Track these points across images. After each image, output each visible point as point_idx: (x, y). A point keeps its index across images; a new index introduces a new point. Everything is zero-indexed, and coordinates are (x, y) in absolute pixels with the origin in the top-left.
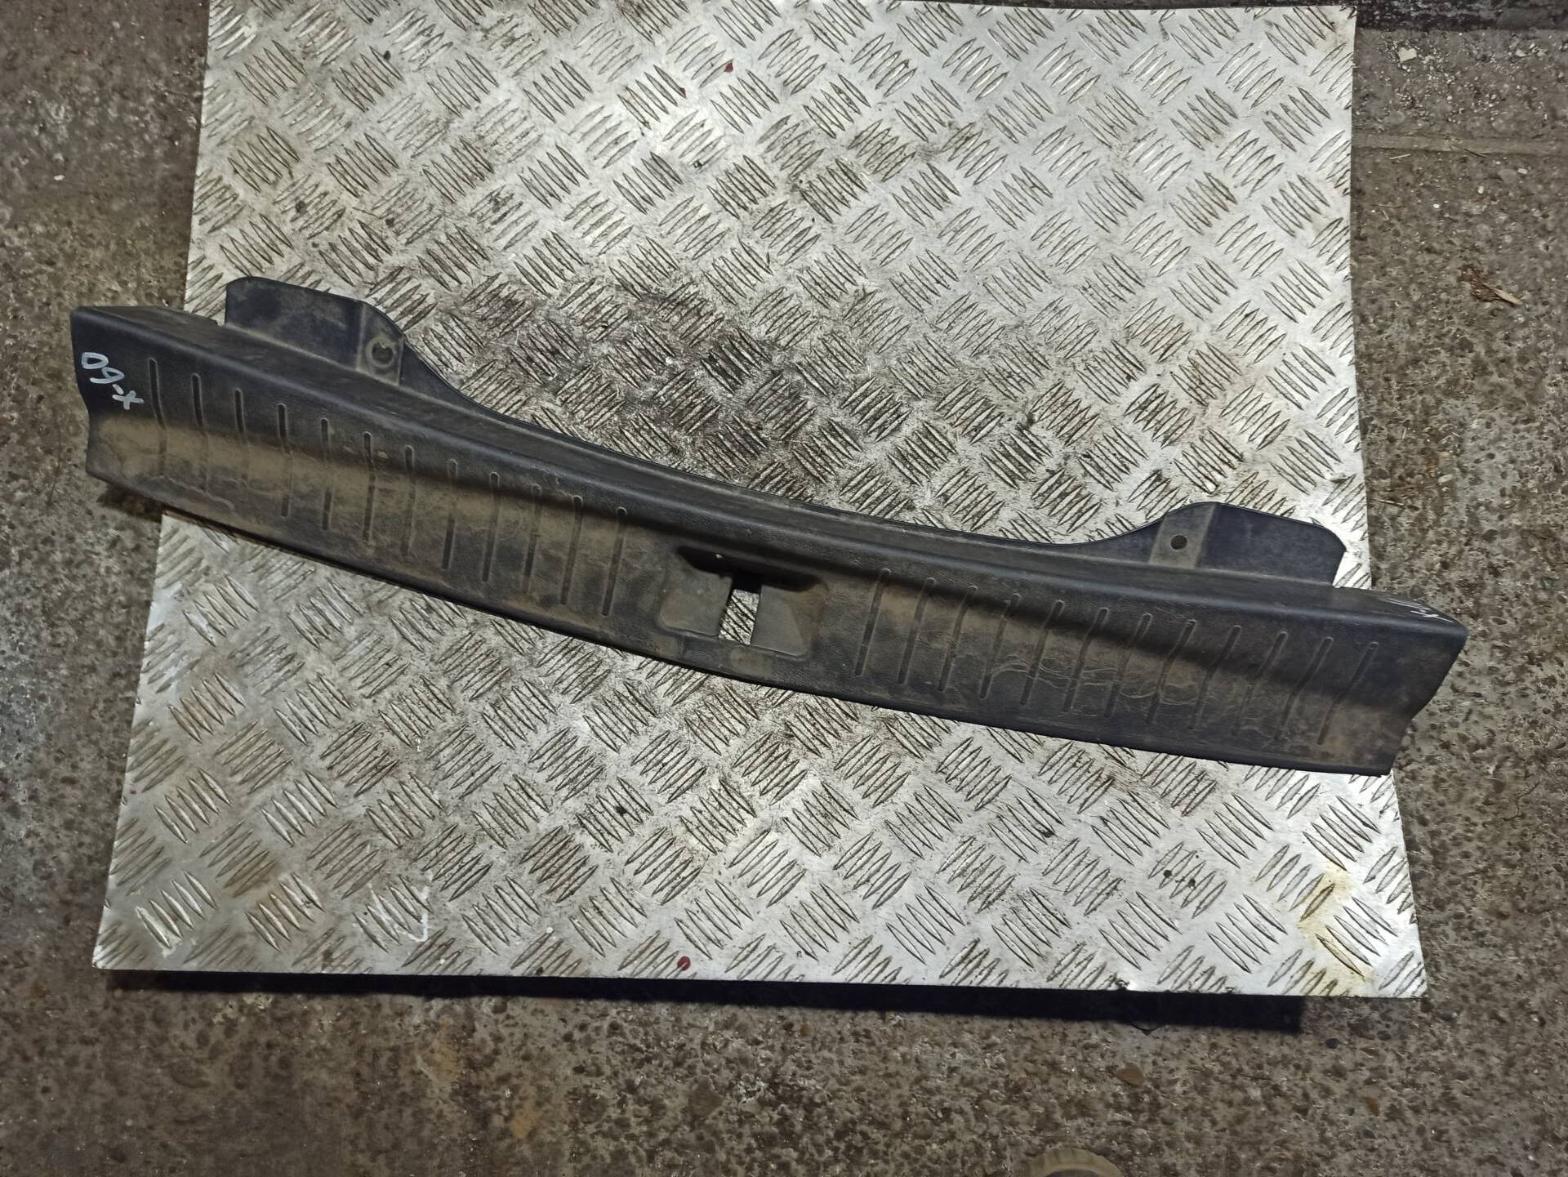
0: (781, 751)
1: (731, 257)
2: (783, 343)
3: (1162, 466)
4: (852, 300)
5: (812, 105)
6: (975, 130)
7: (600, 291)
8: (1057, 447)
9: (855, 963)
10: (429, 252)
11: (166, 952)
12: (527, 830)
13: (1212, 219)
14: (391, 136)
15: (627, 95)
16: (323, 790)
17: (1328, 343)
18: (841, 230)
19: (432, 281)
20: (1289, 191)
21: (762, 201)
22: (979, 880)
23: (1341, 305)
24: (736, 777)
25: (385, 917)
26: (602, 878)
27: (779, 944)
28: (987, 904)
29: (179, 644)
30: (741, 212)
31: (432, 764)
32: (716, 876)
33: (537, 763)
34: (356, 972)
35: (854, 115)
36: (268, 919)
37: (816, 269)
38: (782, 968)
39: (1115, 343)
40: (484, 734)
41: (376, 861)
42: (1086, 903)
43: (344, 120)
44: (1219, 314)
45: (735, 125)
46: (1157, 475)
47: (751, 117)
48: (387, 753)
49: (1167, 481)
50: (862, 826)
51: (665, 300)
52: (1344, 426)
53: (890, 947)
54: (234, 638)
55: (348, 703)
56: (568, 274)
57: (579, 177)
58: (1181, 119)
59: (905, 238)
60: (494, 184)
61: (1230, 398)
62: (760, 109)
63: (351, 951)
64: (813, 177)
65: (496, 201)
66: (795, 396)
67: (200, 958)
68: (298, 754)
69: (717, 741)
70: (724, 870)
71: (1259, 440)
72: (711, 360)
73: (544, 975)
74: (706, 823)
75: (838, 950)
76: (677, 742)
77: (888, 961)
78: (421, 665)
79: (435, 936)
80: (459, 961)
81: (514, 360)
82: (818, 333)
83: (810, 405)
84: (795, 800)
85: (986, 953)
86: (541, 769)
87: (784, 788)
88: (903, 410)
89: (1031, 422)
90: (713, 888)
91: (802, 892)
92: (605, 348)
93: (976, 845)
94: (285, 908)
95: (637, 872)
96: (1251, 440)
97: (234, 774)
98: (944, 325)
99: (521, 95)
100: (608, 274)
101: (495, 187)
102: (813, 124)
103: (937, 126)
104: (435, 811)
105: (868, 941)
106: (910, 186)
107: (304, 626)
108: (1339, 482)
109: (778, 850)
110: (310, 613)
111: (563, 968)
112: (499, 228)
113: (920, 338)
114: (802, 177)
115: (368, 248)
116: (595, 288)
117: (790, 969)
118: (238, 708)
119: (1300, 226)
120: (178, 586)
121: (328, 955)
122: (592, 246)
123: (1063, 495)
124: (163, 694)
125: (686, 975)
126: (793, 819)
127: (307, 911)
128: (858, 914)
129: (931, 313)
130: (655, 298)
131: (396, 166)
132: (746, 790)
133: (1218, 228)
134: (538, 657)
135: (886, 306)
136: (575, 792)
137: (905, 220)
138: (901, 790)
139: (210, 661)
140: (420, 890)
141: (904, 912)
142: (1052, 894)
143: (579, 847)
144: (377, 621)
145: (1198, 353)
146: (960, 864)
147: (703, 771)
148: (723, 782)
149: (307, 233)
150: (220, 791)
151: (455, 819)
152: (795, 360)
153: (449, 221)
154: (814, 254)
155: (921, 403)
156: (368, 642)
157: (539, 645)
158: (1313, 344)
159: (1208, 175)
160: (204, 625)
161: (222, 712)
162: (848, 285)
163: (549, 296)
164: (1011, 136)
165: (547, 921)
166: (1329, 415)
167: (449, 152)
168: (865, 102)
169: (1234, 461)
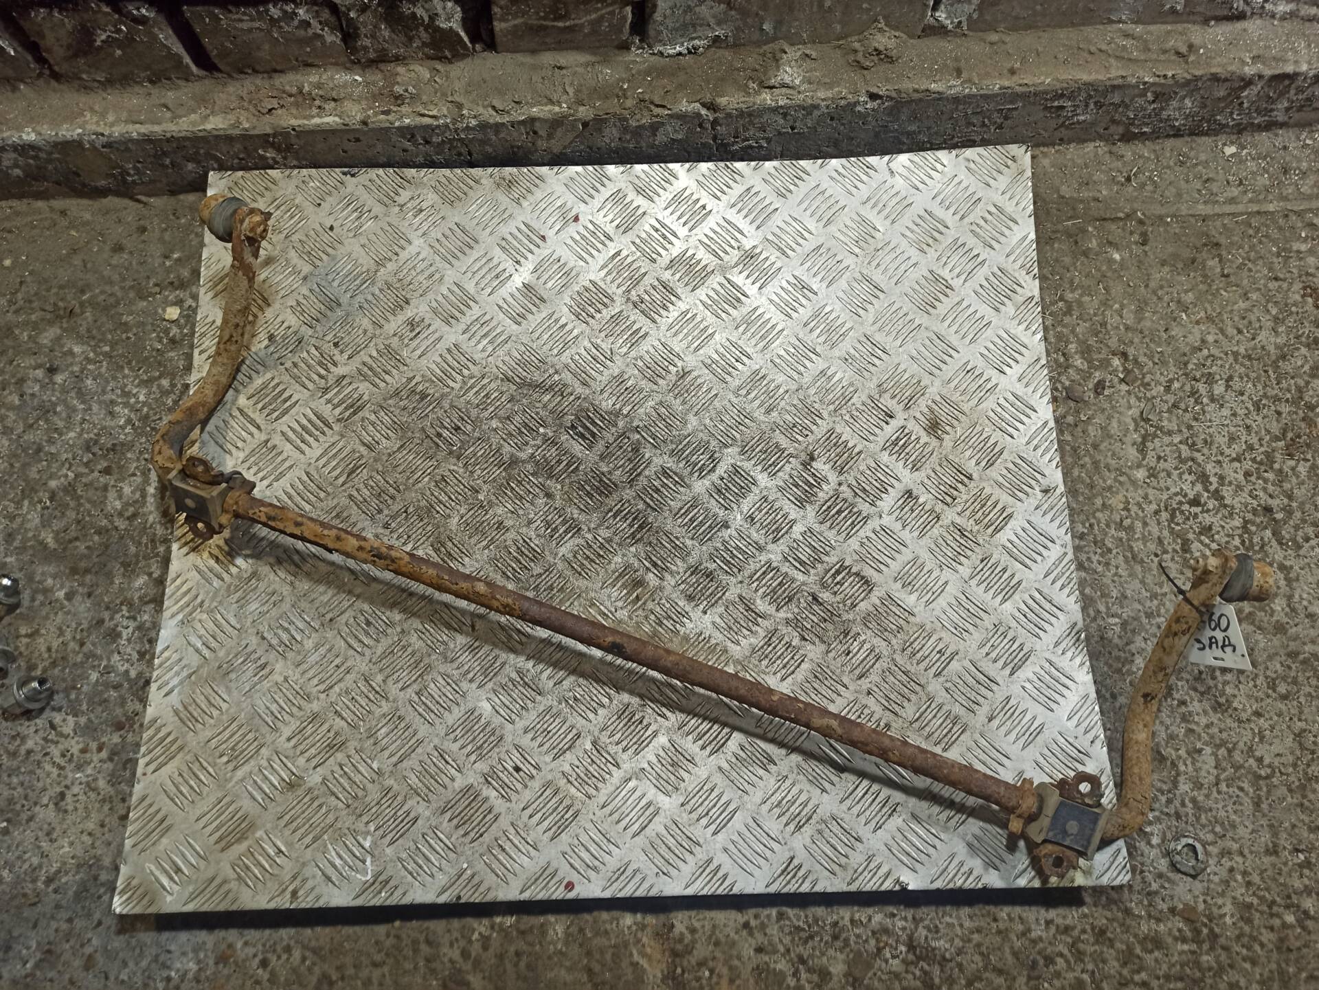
0: (637, 717)
1: (584, 353)
2: (625, 412)
3: (912, 487)
4: (674, 379)
5: (637, 241)
6: (758, 251)
7: (489, 383)
8: (833, 477)
9: (701, 879)
10: (364, 364)
11: (169, 898)
12: (445, 788)
13: (936, 303)
14: (335, 284)
15: (504, 243)
16: (289, 765)
17: (1031, 389)
18: (664, 328)
19: (367, 384)
20: (992, 278)
21: (604, 311)
22: (792, 809)
23: (1038, 360)
24: (604, 738)
25: (338, 862)
26: (504, 822)
27: (642, 866)
28: (799, 828)
29: (180, 660)
30: (589, 319)
31: (372, 741)
32: (591, 816)
33: (452, 736)
34: (316, 906)
35: (668, 246)
36: (248, 868)
37: (647, 357)
38: (646, 885)
39: (870, 397)
40: (411, 716)
41: (331, 818)
42: (873, 823)
43: (301, 276)
44: (948, 371)
45: (582, 258)
46: (909, 494)
47: (594, 252)
48: (337, 734)
49: (917, 498)
50: (702, 773)
51: (537, 386)
52: (1047, 450)
53: (727, 866)
54: (221, 654)
55: (308, 697)
56: (466, 372)
57: (471, 303)
58: (908, 233)
59: (710, 331)
60: (409, 313)
61: (959, 434)
62: (600, 246)
63: (313, 889)
64: (641, 292)
65: (412, 324)
66: (636, 450)
67: (195, 901)
68: (269, 738)
69: (588, 712)
70: (597, 812)
71: (983, 464)
72: (573, 427)
73: (462, 901)
74: (582, 775)
75: (687, 869)
76: (558, 714)
77: (725, 877)
78: (362, 665)
79: (376, 876)
80: (396, 894)
81: (428, 436)
82: (652, 403)
83: (647, 456)
84: (649, 754)
85: (800, 867)
86: (455, 740)
87: (641, 746)
88: (716, 455)
89: (812, 459)
90: (589, 826)
91: (657, 826)
92: (495, 423)
93: (788, 783)
94: (261, 858)
95: (531, 817)
96: (978, 464)
97: (221, 756)
98: (743, 392)
99: (428, 248)
100: (495, 370)
101: (410, 314)
102: (639, 254)
103: (728, 249)
104: (375, 777)
105: (710, 861)
106: (712, 294)
107: (275, 642)
108: (1046, 491)
109: (638, 794)
110: (280, 632)
111: (476, 895)
112: (414, 344)
113: (726, 402)
114: (633, 292)
115: (320, 364)
116: (485, 381)
117: (651, 887)
118: (224, 706)
119: (1003, 304)
120: (180, 617)
121: (294, 894)
122: (483, 350)
123: (839, 512)
124: (168, 698)
125: (571, 895)
126: (649, 769)
127: (278, 860)
128: (701, 841)
129: (735, 383)
130: (530, 385)
131: (339, 305)
132: (613, 749)
133: (942, 309)
134: (450, 655)
135: (699, 381)
136: (481, 757)
137: (711, 319)
138: (729, 743)
139: (204, 672)
140: (365, 839)
141: (736, 837)
142: (847, 817)
143: (487, 799)
144: (329, 635)
145: (933, 401)
146: (778, 796)
147: (578, 736)
148: (594, 743)
149: (276, 356)
150: (211, 770)
151: (390, 782)
152: (635, 424)
153: (379, 341)
154: (645, 346)
156: (322, 651)
157: (452, 646)
158: (1020, 389)
159: (931, 272)
160: (199, 645)
161: (212, 709)
162: (671, 367)
164: (784, 253)
165: (462, 858)
166: (1035, 442)
167: (377, 292)
168: (676, 236)
169: (966, 480)
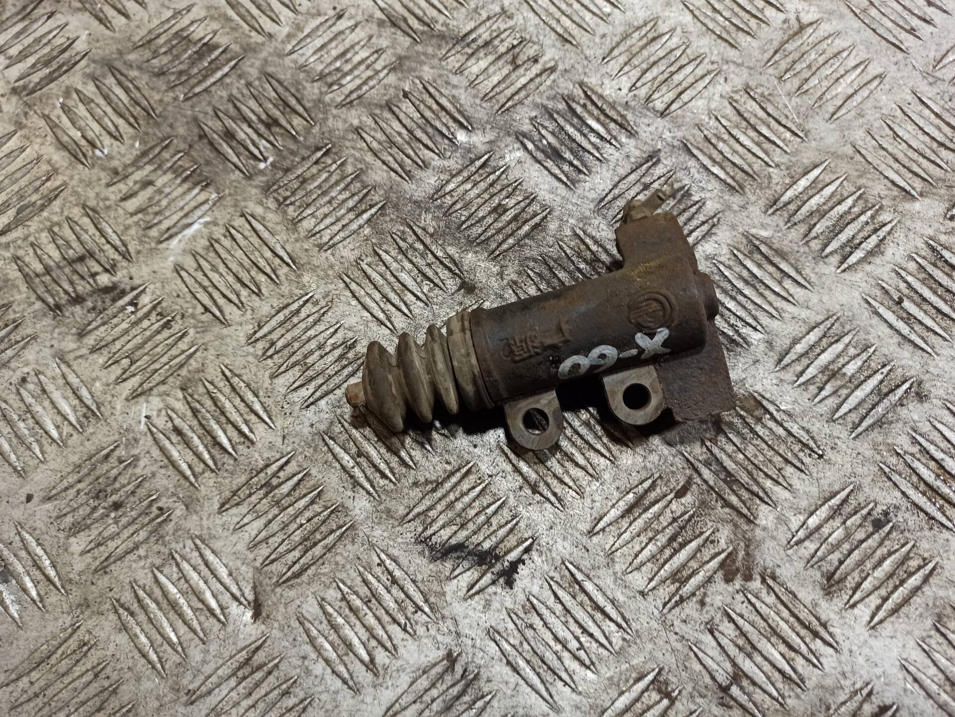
155: (917, 206)
163: (270, 36)
